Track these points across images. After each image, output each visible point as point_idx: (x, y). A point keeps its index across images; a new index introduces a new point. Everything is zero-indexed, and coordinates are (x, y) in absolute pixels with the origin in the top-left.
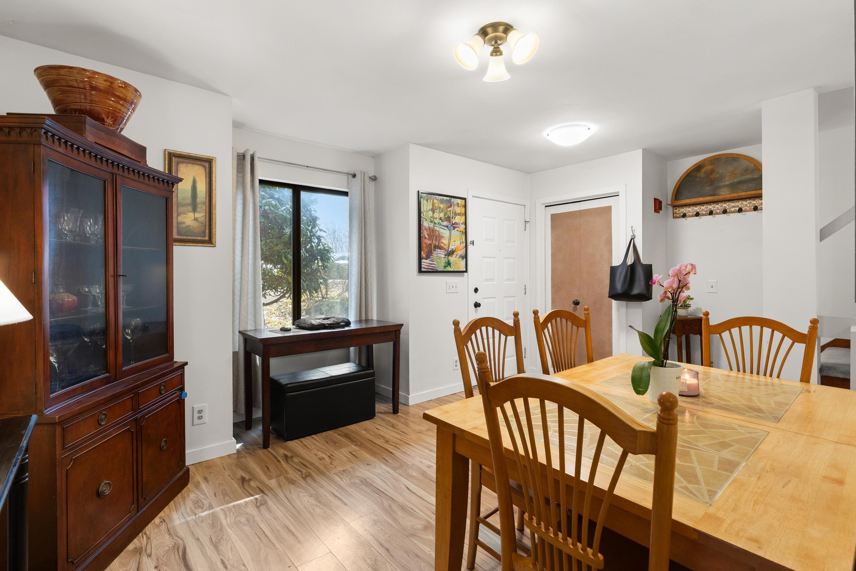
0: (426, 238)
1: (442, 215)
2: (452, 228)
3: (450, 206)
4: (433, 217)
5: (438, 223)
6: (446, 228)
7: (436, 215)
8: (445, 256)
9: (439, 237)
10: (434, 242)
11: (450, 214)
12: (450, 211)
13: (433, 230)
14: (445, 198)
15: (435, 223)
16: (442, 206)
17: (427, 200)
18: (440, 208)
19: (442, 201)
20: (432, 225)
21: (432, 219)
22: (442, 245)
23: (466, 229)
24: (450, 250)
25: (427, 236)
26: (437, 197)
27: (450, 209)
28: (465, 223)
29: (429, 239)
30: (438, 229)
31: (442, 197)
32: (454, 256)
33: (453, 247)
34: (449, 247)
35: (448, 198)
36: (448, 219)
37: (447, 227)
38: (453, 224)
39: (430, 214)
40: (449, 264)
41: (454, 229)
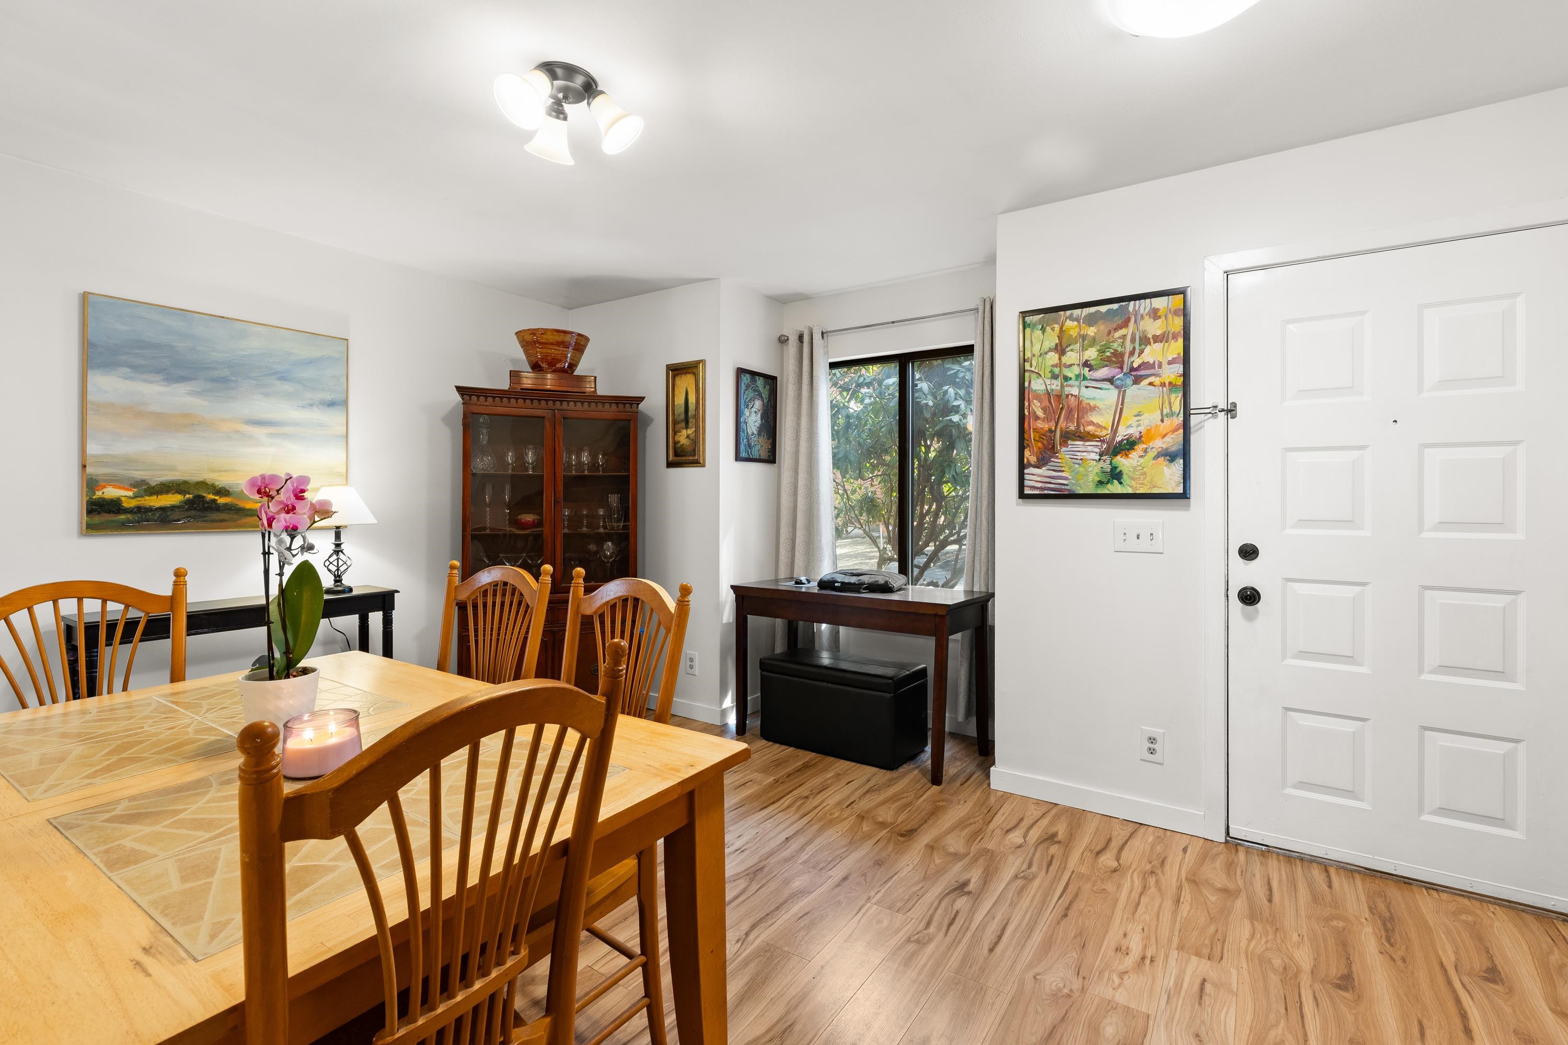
0: (1037, 418)
1: (1091, 354)
2: (1129, 381)
3: (1125, 324)
4: (1059, 365)
5: (1078, 376)
6: (1106, 385)
7: (1071, 357)
8: (1101, 455)
9: (1082, 409)
10: (1062, 424)
11: (1123, 344)
12: (1124, 337)
13: (1059, 397)
14: (1103, 309)
15: (1066, 378)
16: (1091, 331)
17: (1043, 330)
18: (1084, 337)
19: (1091, 320)
20: (1055, 385)
21: (1057, 370)
22: (1090, 428)
23: (1186, 375)
24: (1118, 439)
25: (1040, 413)
26: (1077, 312)
27: (1123, 332)
28: (1186, 360)
29: (1047, 419)
30: (1075, 391)
31: (1093, 310)
32: (1134, 455)
33: (1130, 431)
34: (1115, 431)
35: (1115, 306)
36: (1117, 359)
37: (1111, 380)
38: (1132, 369)
39: (1053, 358)
40: (1116, 475)
41: (1137, 380)
